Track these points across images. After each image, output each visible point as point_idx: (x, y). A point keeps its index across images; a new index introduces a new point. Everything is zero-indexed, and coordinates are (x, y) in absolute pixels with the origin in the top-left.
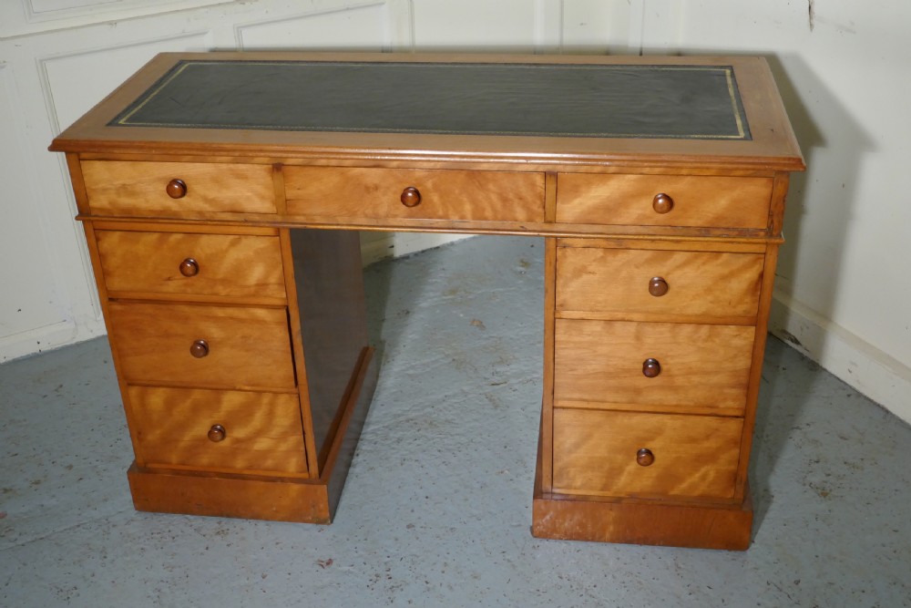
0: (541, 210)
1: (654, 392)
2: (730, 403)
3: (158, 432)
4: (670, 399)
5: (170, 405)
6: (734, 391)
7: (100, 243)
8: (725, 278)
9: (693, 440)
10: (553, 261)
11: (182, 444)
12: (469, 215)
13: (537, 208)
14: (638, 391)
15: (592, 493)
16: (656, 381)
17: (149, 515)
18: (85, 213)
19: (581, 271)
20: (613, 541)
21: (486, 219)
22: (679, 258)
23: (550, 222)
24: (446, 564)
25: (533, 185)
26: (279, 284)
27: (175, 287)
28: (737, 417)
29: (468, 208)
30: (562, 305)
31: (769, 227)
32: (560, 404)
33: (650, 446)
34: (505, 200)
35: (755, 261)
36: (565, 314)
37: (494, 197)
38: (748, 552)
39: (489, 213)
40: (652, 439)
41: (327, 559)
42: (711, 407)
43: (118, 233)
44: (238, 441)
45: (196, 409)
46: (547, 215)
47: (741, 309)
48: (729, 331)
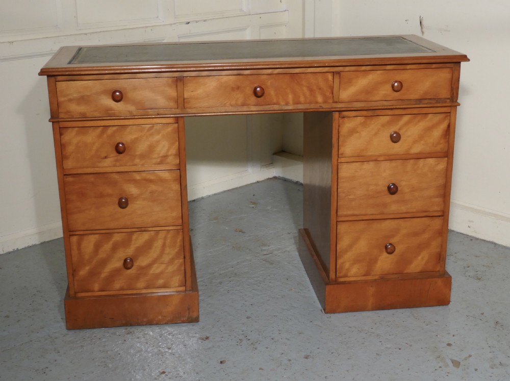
0: (331, 95)
1: (394, 206)
2: (436, 208)
3: (87, 268)
4: (404, 208)
5: (97, 247)
6: (437, 200)
7: (62, 137)
8: (430, 129)
9: (416, 234)
10: (337, 127)
11: (103, 276)
12: (291, 102)
13: (328, 94)
14: (385, 205)
15: (359, 279)
16: (395, 197)
18: (55, 118)
19: (353, 132)
20: (373, 310)
21: (300, 103)
22: (406, 119)
23: (336, 102)
25: (327, 80)
26: (176, 155)
27: (107, 165)
28: (439, 216)
29: (290, 97)
30: (342, 154)
31: (452, 97)
32: (340, 219)
33: (393, 241)
34: (311, 90)
35: (444, 119)
36: (342, 160)
37: (305, 89)
38: (449, 305)
39: (302, 99)
40: (393, 236)
41: (205, 337)
42: (426, 212)
43: (76, 129)
44: (142, 268)
45: (115, 248)
46: (334, 98)
47: (439, 148)
48: (431, 161)
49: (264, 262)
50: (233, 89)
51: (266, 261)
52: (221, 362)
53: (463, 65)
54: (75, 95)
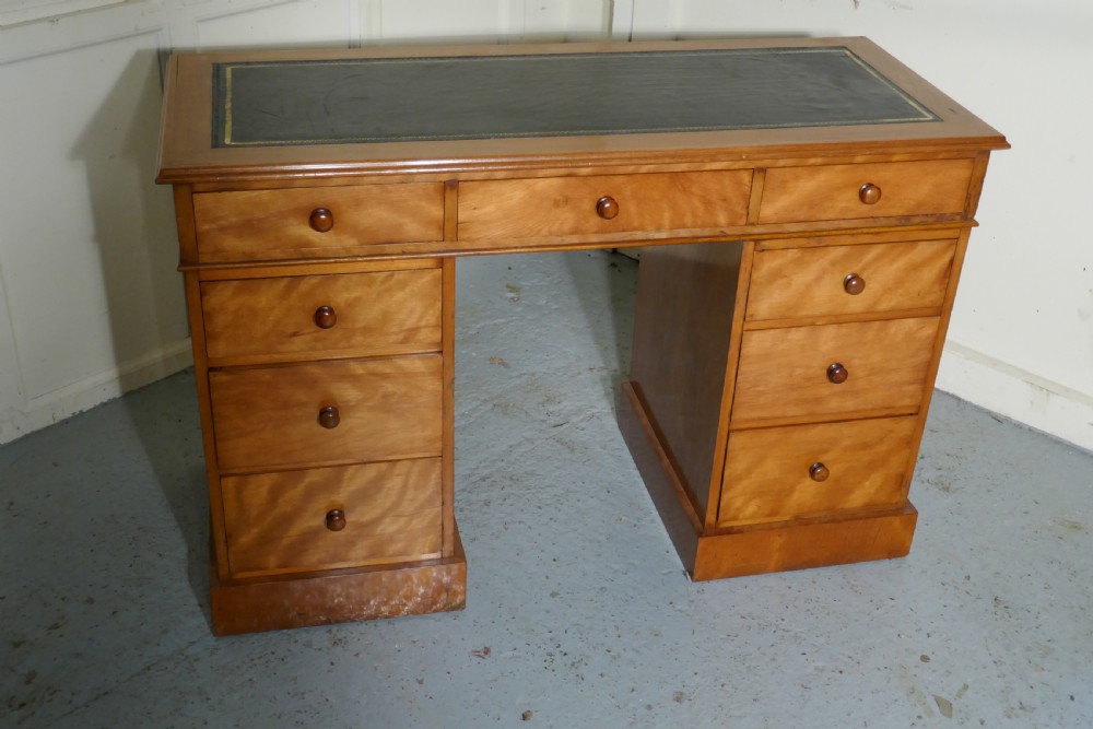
0: (744, 212)
1: (836, 400)
2: (907, 402)
3: (255, 530)
4: (850, 404)
5: (275, 494)
6: (910, 388)
7: (205, 298)
8: (916, 267)
9: (866, 446)
10: (749, 269)
11: (285, 542)
12: (666, 222)
13: (740, 209)
14: (818, 400)
15: (757, 521)
16: (838, 387)
17: (233, 639)
18: (189, 261)
19: (777, 275)
20: (777, 570)
21: (684, 227)
22: (875, 251)
23: (753, 224)
24: (617, 628)
25: (739, 183)
26: (436, 326)
27: (297, 348)
28: (911, 414)
29: (667, 215)
30: (752, 316)
31: (965, 211)
32: (734, 427)
33: (823, 459)
34: (707, 203)
35: (948, 247)
36: (752, 326)
37: (697, 203)
38: (907, 557)
39: (688, 220)
40: (826, 451)
41: (481, 648)
42: (888, 408)
43: (235, 283)
44: (361, 526)
45: (310, 494)
46: (750, 215)
47: (927, 301)
48: (910, 323)
49: (558, 446)
50: (556, 204)
51: (562, 444)
52: (525, 717)
53: (996, 156)
54: (234, 219)
